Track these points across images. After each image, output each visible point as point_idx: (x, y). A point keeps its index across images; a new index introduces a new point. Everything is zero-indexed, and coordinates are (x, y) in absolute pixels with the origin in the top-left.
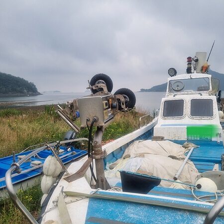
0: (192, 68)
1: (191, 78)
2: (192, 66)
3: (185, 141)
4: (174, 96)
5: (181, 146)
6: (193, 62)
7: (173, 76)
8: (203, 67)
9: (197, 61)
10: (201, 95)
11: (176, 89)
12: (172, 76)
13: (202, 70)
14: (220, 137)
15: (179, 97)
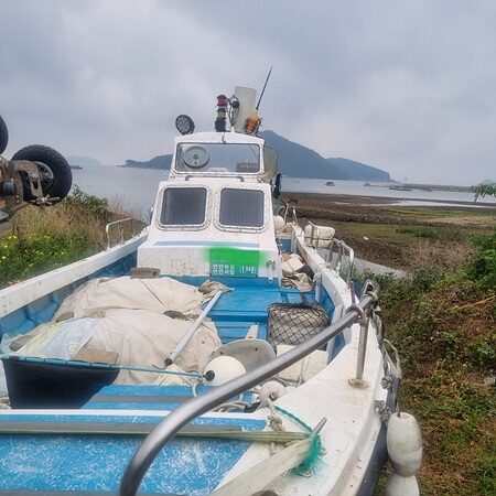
0: (228, 121)
1: (225, 143)
2: (227, 116)
3: (204, 279)
4: (187, 179)
5: (196, 288)
6: (229, 106)
7: (187, 133)
8: (248, 121)
9: (236, 105)
10: (242, 180)
11: (193, 164)
12: (183, 134)
13: (246, 127)
14: (274, 268)
15: (196, 181)
